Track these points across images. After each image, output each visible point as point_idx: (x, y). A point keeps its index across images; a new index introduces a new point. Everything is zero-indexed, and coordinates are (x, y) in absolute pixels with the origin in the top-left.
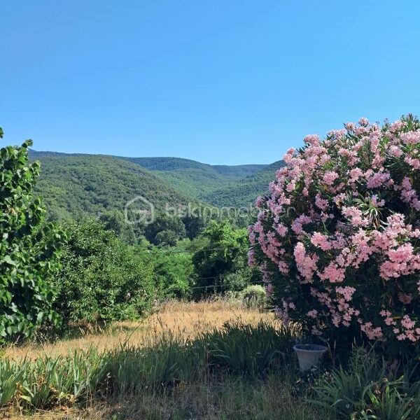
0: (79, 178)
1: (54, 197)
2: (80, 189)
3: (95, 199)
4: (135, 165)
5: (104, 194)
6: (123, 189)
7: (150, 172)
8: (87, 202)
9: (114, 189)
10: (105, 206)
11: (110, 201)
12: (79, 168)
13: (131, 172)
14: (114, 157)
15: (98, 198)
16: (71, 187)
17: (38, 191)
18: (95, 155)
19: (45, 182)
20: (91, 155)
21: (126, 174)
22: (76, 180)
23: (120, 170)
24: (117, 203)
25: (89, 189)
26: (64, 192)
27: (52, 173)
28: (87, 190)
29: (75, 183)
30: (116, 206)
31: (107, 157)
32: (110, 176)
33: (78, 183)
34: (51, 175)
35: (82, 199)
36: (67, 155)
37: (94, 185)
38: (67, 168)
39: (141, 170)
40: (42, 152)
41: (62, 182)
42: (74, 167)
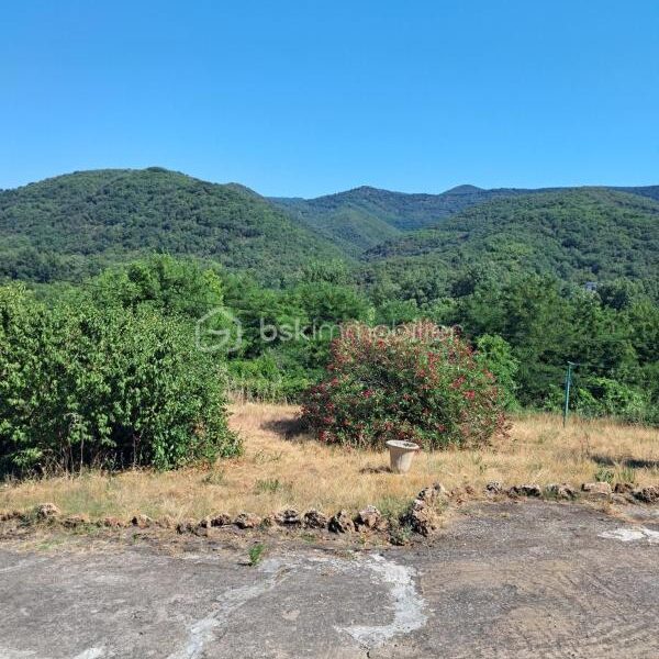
0: (554, 227)
1: (515, 258)
2: (555, 245)
3: (578, 260)
4: (646, 201)
5: (594, 251)
6: (626, 242)
8: (566, 264)
9: (610, 243)
10: (595, 271)
11: (604, 263)
12: (553, 211)
13: (640, 212)
14: (609, 188)
15: (584, 258)
16: (540, 243)
17: (493, 250)
18: (577, 189)
19: (501, 236)
20: (570, 189)
21: (632, 217)
22: (550, 231)
23: (621, 211)
24: (617, 266)
25: (569, 244)
26: (531, 250)
27: (512, 221)
28: (567, 246)
29: (546, 234)
30: (613, 271)
31: (597, 189)
32: (603, 222)
33: (551, 236)
34: (512, 225)
35: (557, 260)
36: (531, 191)
37: (577, 237)
38: (535, 213)
40: (492, 191)
41: (526, 235)
42: (545, 210)
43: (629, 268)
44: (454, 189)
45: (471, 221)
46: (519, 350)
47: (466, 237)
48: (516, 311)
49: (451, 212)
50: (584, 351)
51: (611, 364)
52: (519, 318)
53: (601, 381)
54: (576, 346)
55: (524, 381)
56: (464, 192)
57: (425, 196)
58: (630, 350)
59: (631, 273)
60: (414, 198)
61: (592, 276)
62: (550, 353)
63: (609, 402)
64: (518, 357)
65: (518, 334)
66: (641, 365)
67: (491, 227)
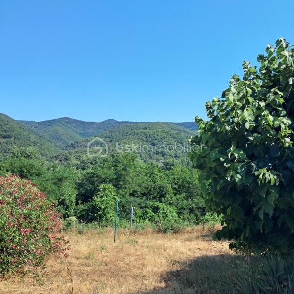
0: (146, 138)
4: (181, 128)
7: (191, 132)
8: (152, 153)
9: (168, 144)
10: (163, 156)
12: (146, 131)
13: (179, 132)
14: (167, 123)
18: (155, 122)
19: (126, 141)
20: (153, 123)
21: (176, 134)
22: (145, 139)
23: (172, 132)
24: (171, 154)
25: (153, 144)
30: (170, 156)
31: (163, 123)
32: (166, 136)
33: (146, 141)
34: (130, 136)
36: (138, 123)
37: (156, 141)
38: (139, 131)
39: (186, 131)
40: (122, 122)
42: (143, 131)
43: (176, 154)
44: (107, 120)
45: (113, 134)
46: (120, 191)
47: (111, 141)
48: (120, 172)
49: (105, 130)
50: (151, 190)
51: (162, 196)
52: (121, 175)
53: (157, 204)
54: (148, 188)
55: (123, 206)
56: (110, 122)
57: (93, 123)
58: (170, 189)
59: (176, 157)
60: (88, 123)
61: (162, 158)
62: (135, 191)
63: (161, 215)
64: (121, 194)
65: (121, 183)
66: (175, 196)
67: (121, 137)
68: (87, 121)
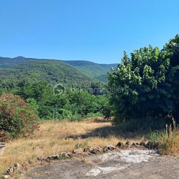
0: (45, 69)
1: (36, 77)
2: (46, 74)
3: (52, 78)
4: (67, 64)
5: (56, 76)
6: (64, 74)
7: (73, 67)
8: (49, 79)
9: (60, 74)
10: (56, 81)
11: (58, 79)
12: (45, 65)
13: (66, 67)
14: (59, 60)
15: (53, 78)
16: (42, 73)
17: (29, 75)
18: (51, 60)
19: (32, 71)
20: (49, 60)
21: (64, 68)
22: (44, 70)
23: (62, 66)
24: (61, 80)
25: (50, 74)
26: (40, 75)
27: (34, 67)
28: (49, 75)
29: (44, 71)
30: (61, 81)
31: (56, 60)
32: (58, 69)
33: (45, 72)
34: (34, 68)
35: (47, 78)
36: (39, 59)
37: (52, 72)
38: (40, 65)
39: (70, 66)
40: (28, 58)
41: (39, 72)
42: (43, 65)
43: (64, 81)
44: (18, 57)
45: (22, 66)
46: (39, 102)
47: (21, 71)
48: (38, 91)
49: (16, 63)
50: (56, 102)
51: (63, 105)
52: (38, 94)
53: (61, 109)
54: (54, 100)
55: (41, 111)
56: (20, 58)
57: (8, 58)
58: (68, 101)
59: (65, 82)
60: (5, 58)
61: (56, 82)
62: (47, 102)
63: (63, 115)
64: (39, 104)
65: (39, 98)
66: (71, 105)
67: (28, 68)
68: (4, 57)
